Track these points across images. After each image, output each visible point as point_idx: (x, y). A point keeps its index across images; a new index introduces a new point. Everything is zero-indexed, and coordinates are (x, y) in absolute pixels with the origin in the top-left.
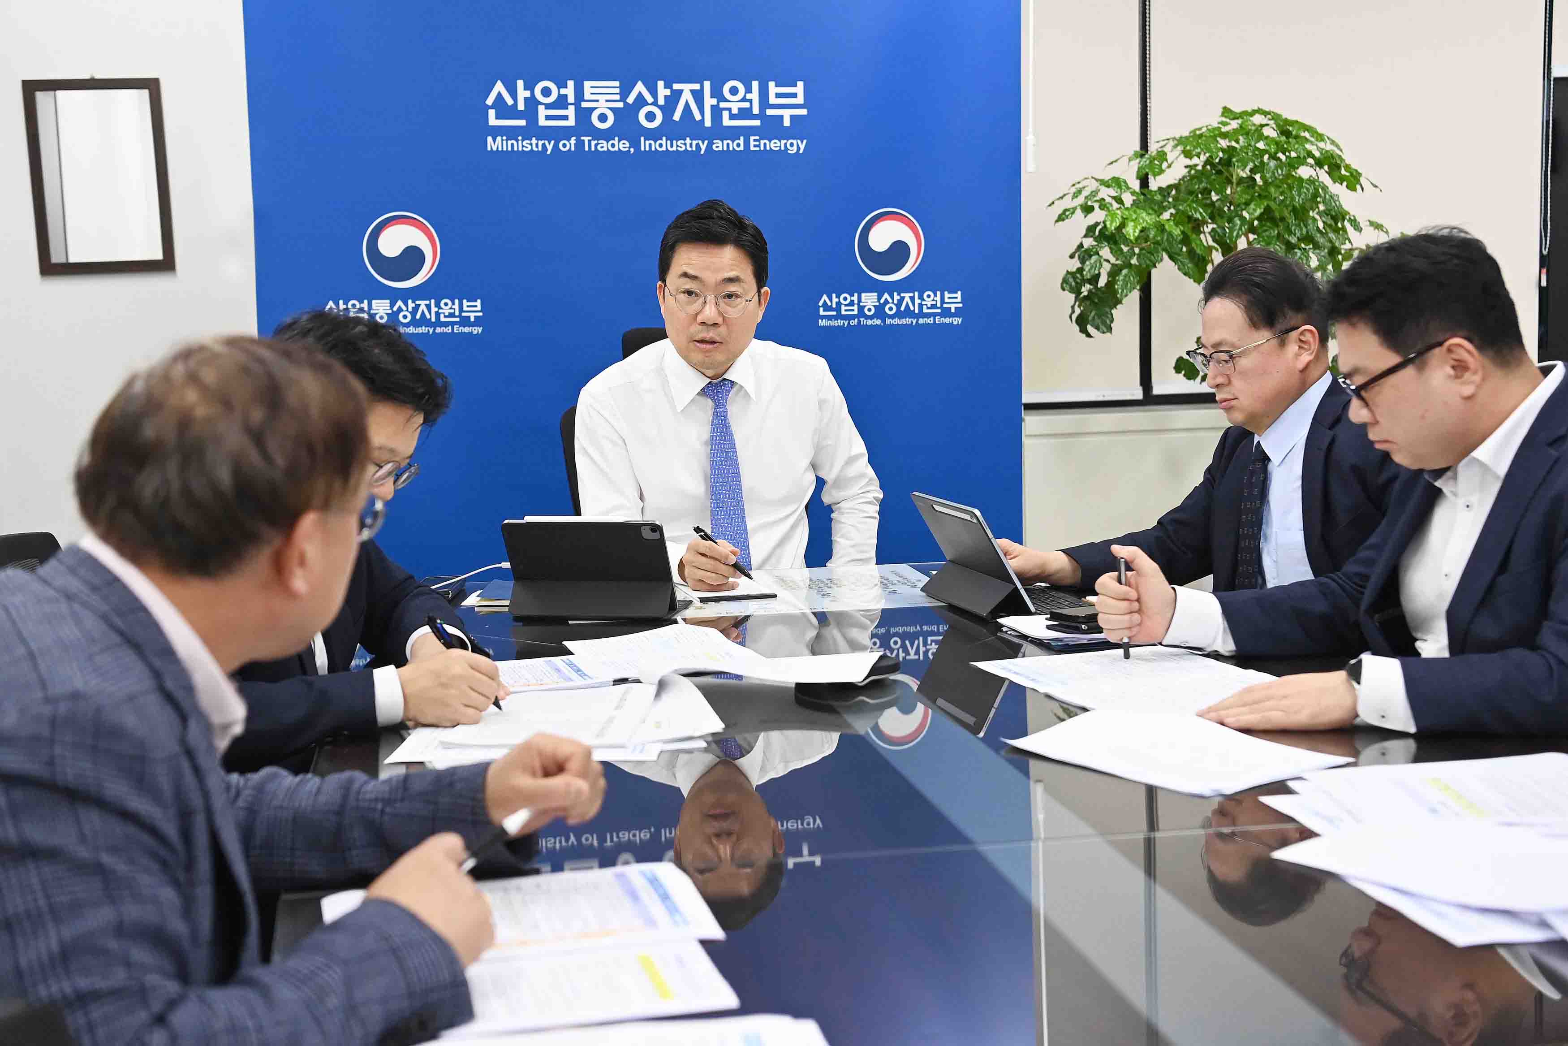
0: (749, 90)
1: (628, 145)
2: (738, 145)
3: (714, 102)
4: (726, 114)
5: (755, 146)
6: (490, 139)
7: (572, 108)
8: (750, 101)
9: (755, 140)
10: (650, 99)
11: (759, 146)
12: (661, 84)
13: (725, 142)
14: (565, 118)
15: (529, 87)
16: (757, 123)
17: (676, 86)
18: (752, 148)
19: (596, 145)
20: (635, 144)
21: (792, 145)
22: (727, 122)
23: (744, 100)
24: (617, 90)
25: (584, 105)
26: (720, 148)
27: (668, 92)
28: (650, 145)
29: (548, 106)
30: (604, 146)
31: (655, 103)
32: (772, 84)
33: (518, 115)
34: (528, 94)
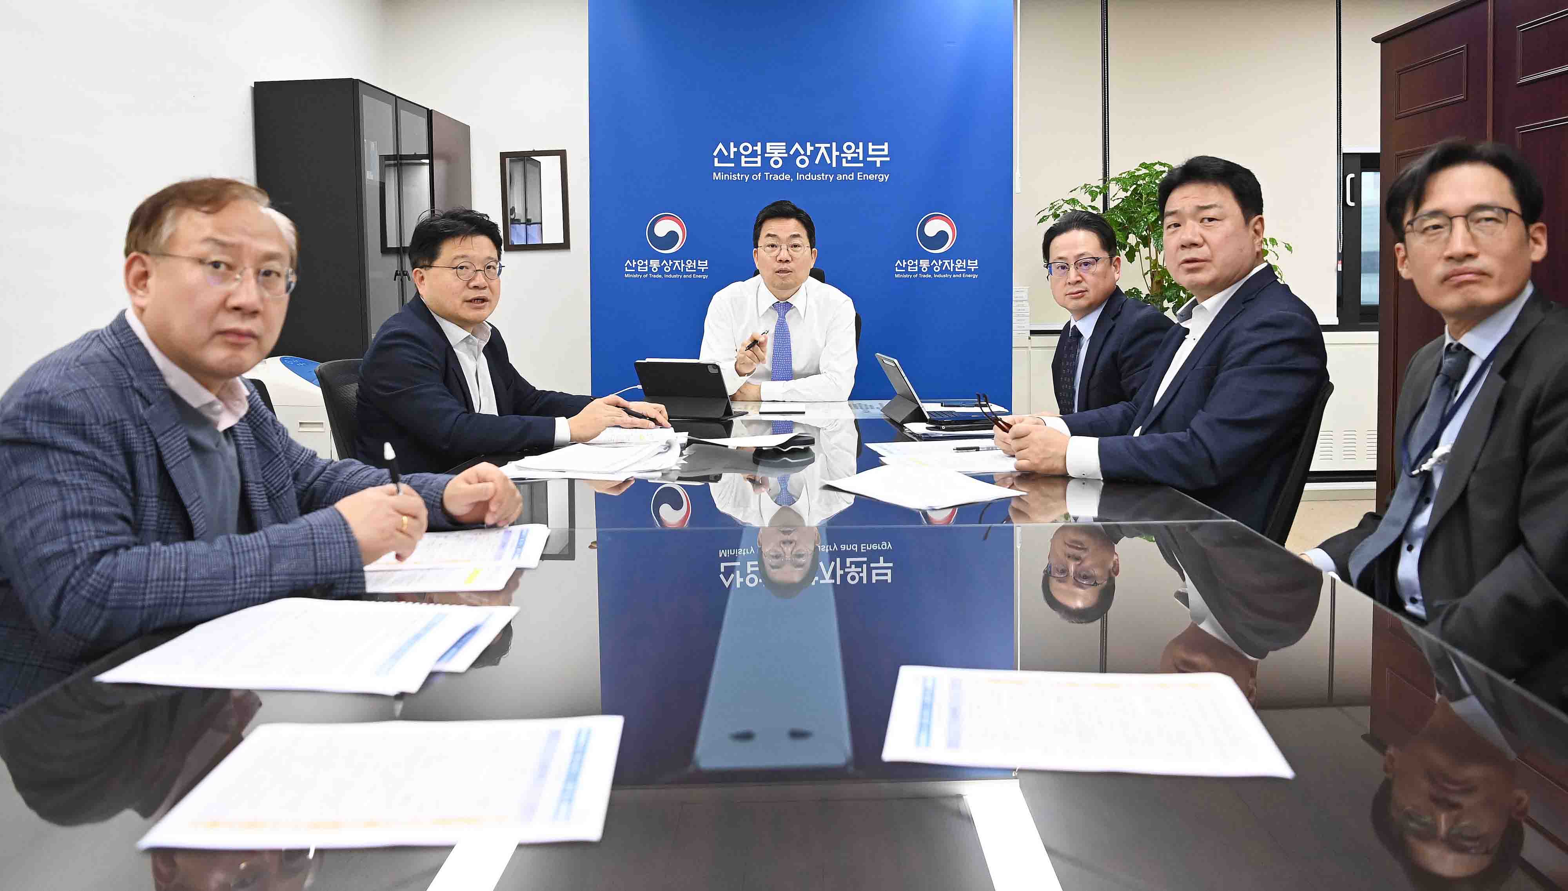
0: (857, 147)
1: (789, 177)
2: (851, 177)
3: (838, 153)
4: (844, 160)
5: (860, 178)
6: (714, 174)
7: (759, 157)
8: (858, 153)
9: (860, 175)
10: (802, 152)
11: (863, 178)
12: (808, 144)
13: (844, 176)
14: (756, 162)
15: (737, 146)
16: (862, 165)
17: (817, 145)
18: (858, 179)
19: (772, 177)
20: (793, 176)
21: (881, 177)
22: (845, 164)
23: (854, 152)
24: (784, 148)
25: (766, 155)
26: (841, 179)
27: (812, 148)
28: (802, 177)
29: (746, 156)
30: (776, 177)
31: (805, 154)
32: (870, 144)
33: (730, 161)
34: (736, 150)
